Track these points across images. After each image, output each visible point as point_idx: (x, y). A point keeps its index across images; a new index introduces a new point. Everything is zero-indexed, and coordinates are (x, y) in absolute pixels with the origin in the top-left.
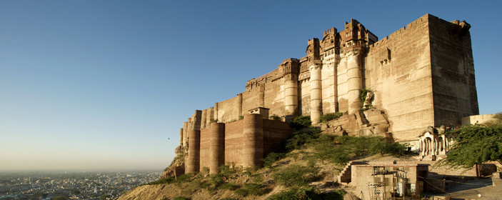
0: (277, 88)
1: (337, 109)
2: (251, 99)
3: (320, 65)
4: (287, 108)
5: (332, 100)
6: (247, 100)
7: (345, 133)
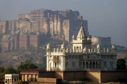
0: (43, 24)
1: (57, 33)
2: (35, 25)
3: (54, 22)
4: (46, 31)
5: (56, 31)
6: (34, 25)
7: (58, 39)
